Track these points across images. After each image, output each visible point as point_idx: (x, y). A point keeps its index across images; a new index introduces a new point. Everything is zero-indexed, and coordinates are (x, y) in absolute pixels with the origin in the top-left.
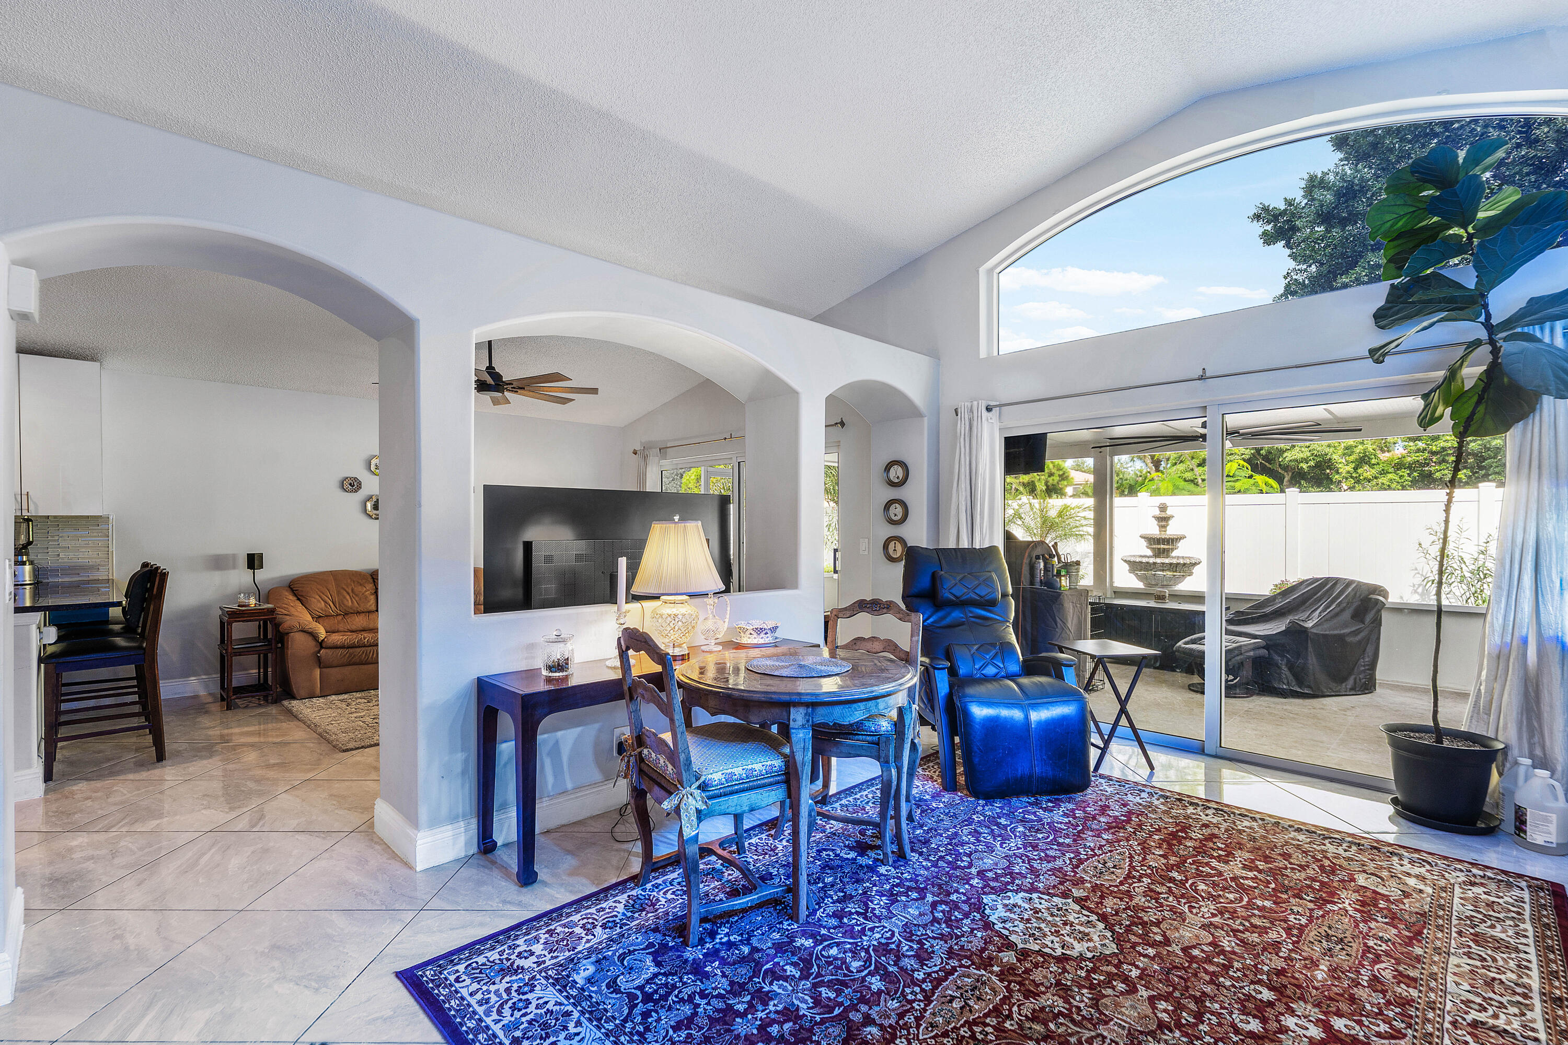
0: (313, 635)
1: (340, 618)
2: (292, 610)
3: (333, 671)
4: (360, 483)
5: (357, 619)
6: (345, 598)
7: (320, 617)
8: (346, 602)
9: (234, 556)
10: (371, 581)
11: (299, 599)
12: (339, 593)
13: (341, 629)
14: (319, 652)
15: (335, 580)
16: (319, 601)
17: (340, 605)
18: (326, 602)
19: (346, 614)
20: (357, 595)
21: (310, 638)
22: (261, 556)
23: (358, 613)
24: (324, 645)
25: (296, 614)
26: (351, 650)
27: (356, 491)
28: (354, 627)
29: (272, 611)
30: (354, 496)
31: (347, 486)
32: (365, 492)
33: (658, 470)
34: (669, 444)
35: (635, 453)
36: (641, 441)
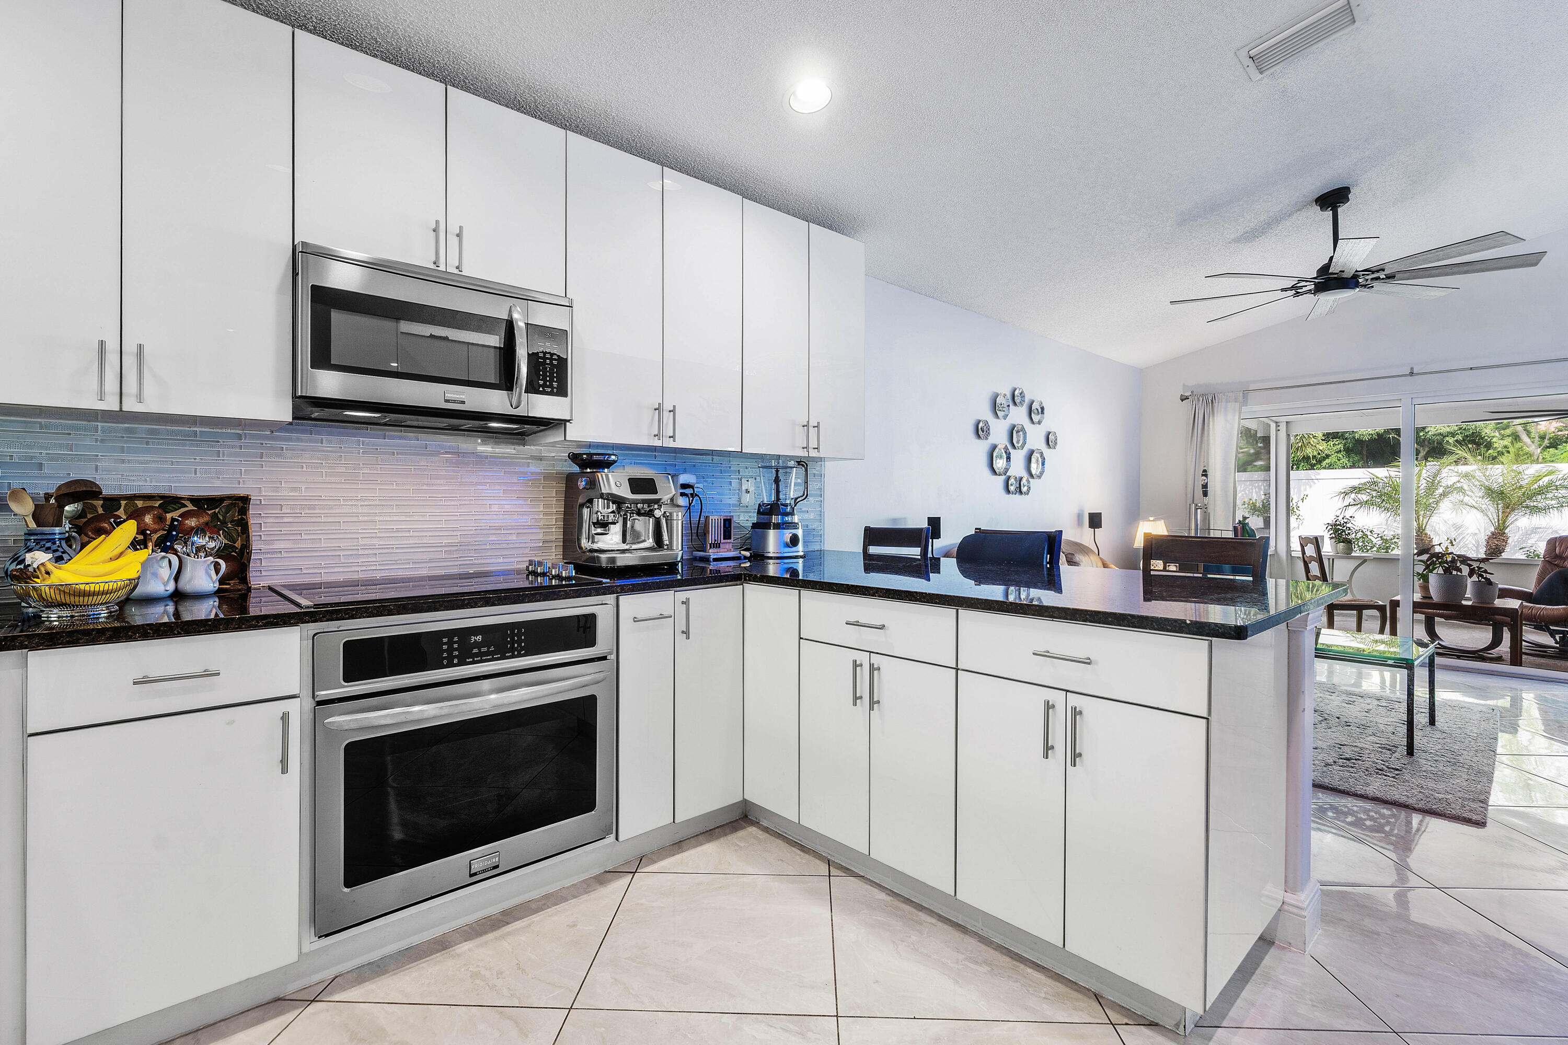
4: (988, 429)
22: (938, 521)
27: (986, 437)
30: (983, 446)
31: (980, 431)
32: (992, 440)
33: (1237, 417)
34: (1252, 387)
35: (1183, 399)
36: (1184, 385)
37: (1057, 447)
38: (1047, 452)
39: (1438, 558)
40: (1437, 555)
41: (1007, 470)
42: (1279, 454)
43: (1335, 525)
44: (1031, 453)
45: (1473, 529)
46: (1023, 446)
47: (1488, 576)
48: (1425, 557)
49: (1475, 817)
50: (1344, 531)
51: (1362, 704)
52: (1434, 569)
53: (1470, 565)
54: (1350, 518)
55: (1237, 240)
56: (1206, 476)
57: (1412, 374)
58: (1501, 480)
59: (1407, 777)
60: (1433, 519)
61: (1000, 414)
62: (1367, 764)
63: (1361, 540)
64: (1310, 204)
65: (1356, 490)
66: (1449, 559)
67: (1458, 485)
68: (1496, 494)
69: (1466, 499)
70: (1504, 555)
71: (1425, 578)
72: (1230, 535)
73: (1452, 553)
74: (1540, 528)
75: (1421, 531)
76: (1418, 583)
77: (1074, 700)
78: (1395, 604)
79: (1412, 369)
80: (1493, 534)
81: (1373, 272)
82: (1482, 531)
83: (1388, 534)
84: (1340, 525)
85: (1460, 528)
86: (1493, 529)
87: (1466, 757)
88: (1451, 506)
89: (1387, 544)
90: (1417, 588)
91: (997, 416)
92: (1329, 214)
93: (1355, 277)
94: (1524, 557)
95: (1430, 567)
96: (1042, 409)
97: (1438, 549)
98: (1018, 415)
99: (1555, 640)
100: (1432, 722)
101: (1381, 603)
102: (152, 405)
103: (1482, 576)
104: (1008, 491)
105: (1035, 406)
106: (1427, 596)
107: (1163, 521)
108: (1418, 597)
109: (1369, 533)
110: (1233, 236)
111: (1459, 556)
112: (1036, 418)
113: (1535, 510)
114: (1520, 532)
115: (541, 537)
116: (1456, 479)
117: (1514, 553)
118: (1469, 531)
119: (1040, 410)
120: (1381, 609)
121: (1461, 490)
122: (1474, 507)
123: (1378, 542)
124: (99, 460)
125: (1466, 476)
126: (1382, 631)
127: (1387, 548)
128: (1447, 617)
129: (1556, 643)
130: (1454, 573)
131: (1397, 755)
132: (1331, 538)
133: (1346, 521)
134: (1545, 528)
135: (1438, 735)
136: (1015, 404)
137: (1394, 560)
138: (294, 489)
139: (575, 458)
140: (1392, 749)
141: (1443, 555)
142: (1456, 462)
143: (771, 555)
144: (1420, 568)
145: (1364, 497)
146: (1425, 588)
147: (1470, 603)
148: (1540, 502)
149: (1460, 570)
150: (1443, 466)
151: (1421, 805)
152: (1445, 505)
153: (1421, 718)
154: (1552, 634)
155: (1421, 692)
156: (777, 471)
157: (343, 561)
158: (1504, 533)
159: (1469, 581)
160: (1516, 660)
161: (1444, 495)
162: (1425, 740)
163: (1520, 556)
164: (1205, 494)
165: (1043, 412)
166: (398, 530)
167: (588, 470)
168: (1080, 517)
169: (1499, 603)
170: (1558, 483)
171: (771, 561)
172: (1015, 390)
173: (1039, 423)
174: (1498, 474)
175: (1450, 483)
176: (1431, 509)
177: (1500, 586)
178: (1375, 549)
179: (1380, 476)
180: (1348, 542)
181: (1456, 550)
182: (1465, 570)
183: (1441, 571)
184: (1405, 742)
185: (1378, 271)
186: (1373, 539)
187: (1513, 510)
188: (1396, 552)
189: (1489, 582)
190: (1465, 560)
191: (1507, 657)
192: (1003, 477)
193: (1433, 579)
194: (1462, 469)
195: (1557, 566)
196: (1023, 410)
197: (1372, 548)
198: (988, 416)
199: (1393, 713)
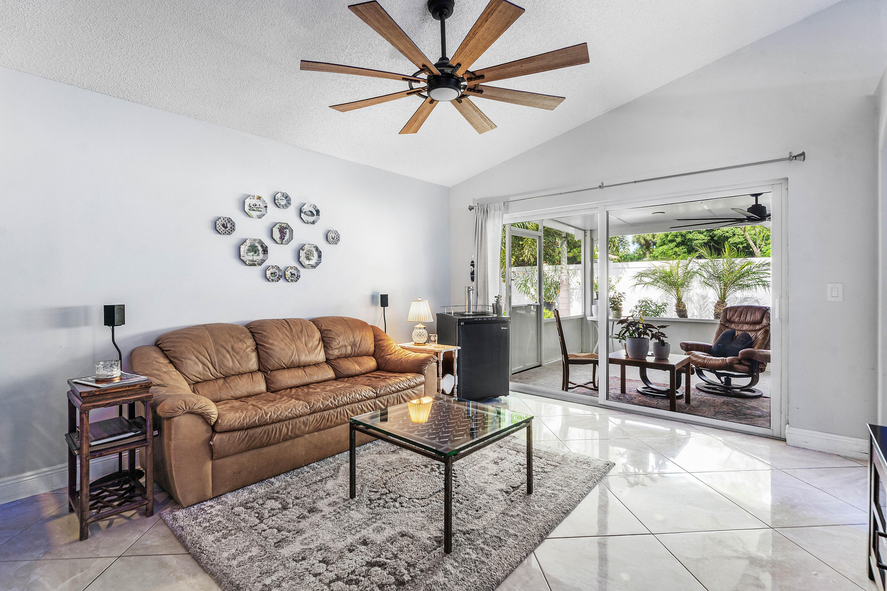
0: (203, 417)
1: (221, 382)
2: (166, 377)
3: (227, 461)
4: (233, 225)
5: (241, 383)
6: (225, 357)
7: (198, 382)
8: (226, 363)
9: (86, 310)
10: (250, 335)
11: (171, 362)
12: (218, 352)
13: (224, 396)
14: (211, 439)
15: (213, 335)
16: (196, 363)
17: (220, 366)
18: (204, 364)
19: (226, 377)
20: (238, 353)
21: (200, 421)
22: (122, 308)
23: (240, 374)
24: (218, 429)
25: (171, 383)
26: (251, 432)
27: (229, 233)
28: (238, 393)
29: (147, 386)
31: (220, 227)
34: (511, 199)
35: (471, 209)
36: (474, 199)
37: (339, 243)
38: (325, 247)
41: (263, 261)
44: (301, 247)
46: (289, 241)
47: (664, 339)
54: (622, 294)
56: (473, 265)
61: (252, 213)
67: (700, 271)
74: (748, 298)
79: (603, 183)
80: (718, 303)
86: (719, 300)
91: (247, 215)
96: (318, 211)
99: (721, 381)
103: (660, 339)
104: (266, 279)
105: (307, 208)
112: (308, 218)
113: (742, 287)
114: (738, 301)
119: (315, 213)
125: (704, 265)
129: (722, 383)
130: (643, 336)
133: (620, 295)
134: (751, 298)
136: (276, 205)
142: (698, 257)
145: (646, 279)
148: (745, 281)
154: (719, 376)
158: (725, 302)
164: (473, 279)
165: (318, 214)
170: (754, 270)
173: (314, 223)
174: (721, 264)
179: (657, 266)
183: (635, 336)
189: (663, 343)
192: (260, 267)
195: (727, 327)
196: (288, 211)
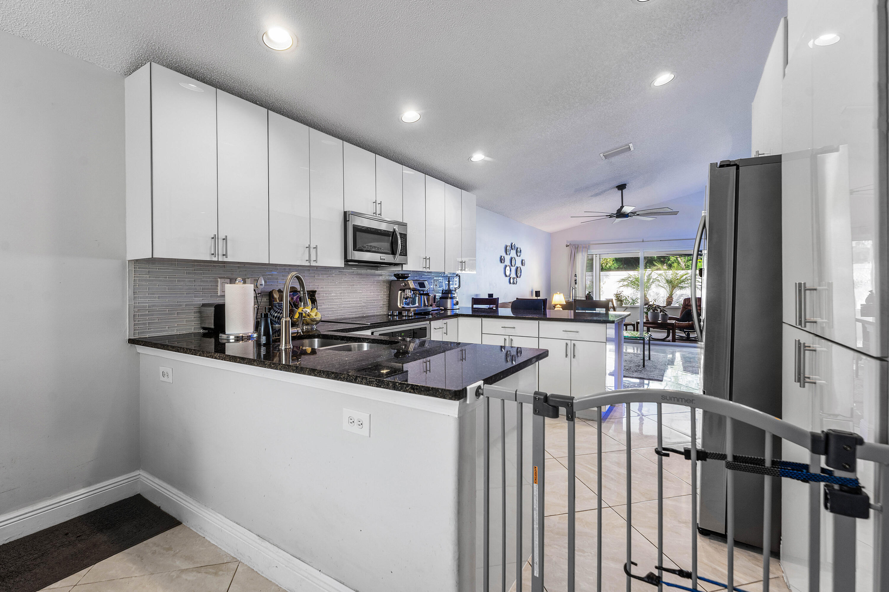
30: (503, 265)
31: (502, 260)
32: (506, 263)
33: (586, 254)
34: (591, 243)
35: (567, 246)
36: (567, 240)
37: (525, 265)
38: (522, 267)
39: (651, 306)
40: (650, 305)
41: (510, 275)
42: (596, 266)
43: (617, 294)
44: (517, 268)
45: (662, 295)
46: (515, 266)
47: (666, 312)
48: (647, 306)
49: (660, 379)
50: (620, 297)
51: (629, 356)
52: (650, 310)
53: (660, 309)
54: (621, 291)
55: (592, 196)
56: (576, 276)
57: (643, 241)
58: (671, 277)
59: (643, 372)
60: (649, 292)
61: (508, 253)
62: (633, 370)
63: (625, 300)
64: (615, 187)
65: (623, 280)
66: (654, 307)
67: (658, 278)
68: (669, 282)
69: (660, 284)
70: (672, 305)
71: (647, 313)
72: (584, 299)
73: (655, 305)
74: (682, 295)
75: (645, 296)
76: (645, 315)
77: (573, 342)
78: (638, 323)
79: (643, 239)
80: (668, 297)
81: (633, 213)
82: (665, 296)
83: (634, 298)
84: (618, 294)
85: (658, 294)
86: (668, 295)
87: (658, 367)
88: (655, 286)
89: (634, 302)
90: (645, 317)
91: (507, 254)
92: (620, 191)
93: (628, 214)
94: (678, 306)
95: (648, 309)
96: (521, 250)
97: (651, 303)
98: (513, 253)
100: (649, 359)
101: (633, 323)
102: (320, 264)
103: (664, 312)
104: (510, 283)
105: (519, 250)
106: (647, 320)
107: (562, 294)
108: (645, 320)
109: (627, 297)
110: (591, 195)
111: (657, 305)
112: (518, 254)
113: (682, 288)
114: (677, 296)
115: (382, 303)
116: (657, 276)
117: (675, 304)
118: (661, 296)
120: (633, 325)
121: (659, 281)
122: (662, 287)
123: (631, 301)
124: (278, 279)
125: (660, 275)
126: (634, 330)
127: (634, 303)
128: (654, 328)
129: (686, 335)
130: (656, 311)
131: (640, 367)
132: (616, 300)
135: (651, 362)
136: (512, 249)
137: (636, 308)
138: (322, 288)
139: (395, 275)
140: (639, 366)
141: (653, 305)
142: (657, 270)
143: (449, 308)
144: (645, 310)
145: (626, 283)
146: (647, 317)
147: (660, 322)
148: (683, 285)
149: (657, 311)
150: (652, 271)
151: (647, 378)
152: (653, 286)
153: (647, 358)
154: (685, 332)
155: (647, 353)
156: (449, 278)
157: (334, 312)
158: (672, 297)
159: (660, 314)
160: (674, 340)
161: (653, 282)
162: (648, 363)
163: (677, 305)
164: (576, 283)
165: (521, 252)
166: (348, 301)
167: (401, 280)
168: (532, 292)
169: (669, 321)
170: (688, 278)
171: (449, 311)
172: (512, 244)
173: (520, 256)
174: (670, 274)
175: (655, 278)
176: (648, 288)
177: (669, 316)
178: (630, 304)
179: (632, 274)
180: (621, 301)
181: (657, 303)
182: (659, 310)
183: (652, 311)
184: (642, 364)
185: (634, 213)
186: (629, 300)
187: (675, 288)
188: (637, 305)
189: (666, 314)
190: (659, 307)
191: (671, 341)
192: (509, 278)
193: (649, 313)
194: (659, 272)
195: (686, 308)
196: (514, 251)
197: (629, 303)
198: (504, 254)
199: (639, 357)
